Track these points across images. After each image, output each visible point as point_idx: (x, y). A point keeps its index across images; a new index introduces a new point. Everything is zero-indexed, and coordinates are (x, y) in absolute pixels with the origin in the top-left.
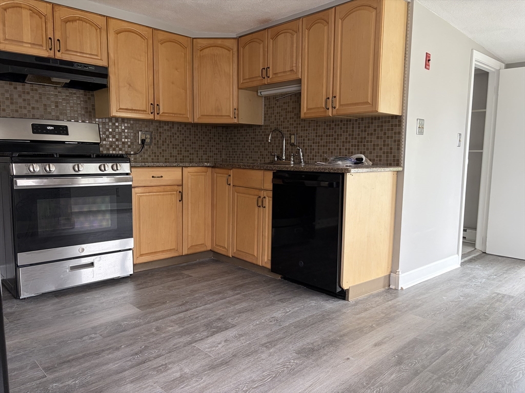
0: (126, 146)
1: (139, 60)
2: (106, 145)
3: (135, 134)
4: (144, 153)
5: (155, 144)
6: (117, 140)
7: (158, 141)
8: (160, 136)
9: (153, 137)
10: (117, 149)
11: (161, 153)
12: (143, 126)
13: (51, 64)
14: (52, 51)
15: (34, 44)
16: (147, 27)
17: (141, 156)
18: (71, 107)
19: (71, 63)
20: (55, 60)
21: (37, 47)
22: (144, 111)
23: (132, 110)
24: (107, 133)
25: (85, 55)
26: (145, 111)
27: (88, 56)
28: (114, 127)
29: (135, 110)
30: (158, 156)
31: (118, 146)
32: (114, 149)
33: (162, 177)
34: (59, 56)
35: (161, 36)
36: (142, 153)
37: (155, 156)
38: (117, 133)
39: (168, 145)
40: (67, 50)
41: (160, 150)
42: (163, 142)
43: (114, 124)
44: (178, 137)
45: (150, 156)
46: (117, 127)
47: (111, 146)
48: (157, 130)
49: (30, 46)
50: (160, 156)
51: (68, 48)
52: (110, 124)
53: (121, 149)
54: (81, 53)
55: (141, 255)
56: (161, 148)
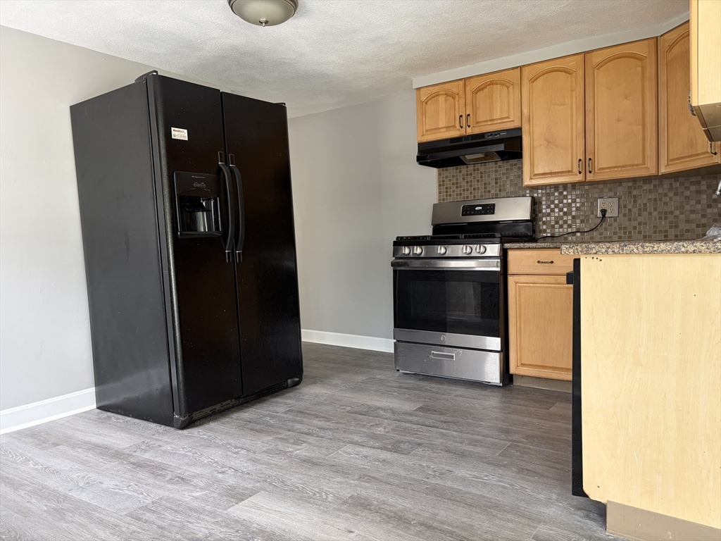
0: (578, 221)
1: (561, 105)
2: (550, 221)
3: (592, 203)
4: (606, 229)
5: (625, 215)
6: (565, 214)
7: (630, 210)
8: (635, 201)
9: (622, 204)
10: (565, 226)
11: (635, 228)
12: (606, 190)
13: (464, 142)
14: (463, 129)
15: (448, 127)
16: (575, 54)
17: (601, 234)
18: (511, 181)
19: (482, 135)
20: (467, 137)
21: (452, 129)
22: (569, 171)
23: (552, 174)
24: (552, 206)
25: (495, 122)
26: (571, 171)
27: (499, 121)
28: (561, 197)
29: (555, 173)
30: (630, 233)
31: (565, 222)
32: (561, 227)
33: (552, 262)
34: (470, 131)
35: (597, 59)
36: (601, 229)
37: (625, 233)
38: (567, 205)
39: (650, 214)
40: (477, 123)
41: (635, 223)
42: (640, 210)
43: (561, 193)
44: (671, 199)
45: (615, 233)
46: (566, 197)
47: (557, 223)
48: (630, 193)
49: (445, 130)
50: (635, 233)
51: (478, 120)
52: (556, 194)
53: (570, 226)
54: (491, 120)
55: (523, 365)
56: (635, 219)
